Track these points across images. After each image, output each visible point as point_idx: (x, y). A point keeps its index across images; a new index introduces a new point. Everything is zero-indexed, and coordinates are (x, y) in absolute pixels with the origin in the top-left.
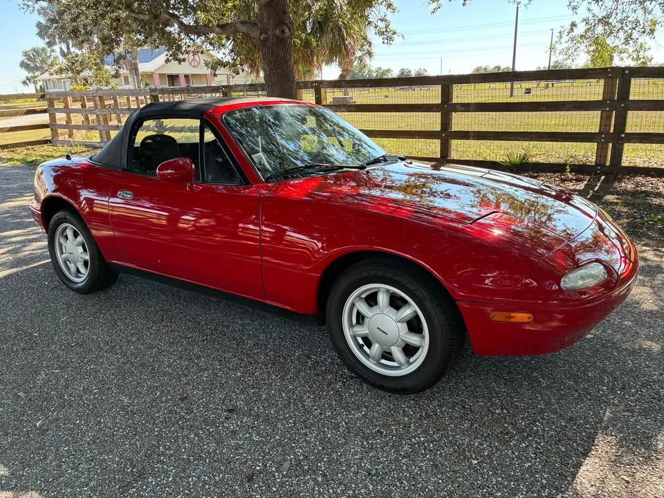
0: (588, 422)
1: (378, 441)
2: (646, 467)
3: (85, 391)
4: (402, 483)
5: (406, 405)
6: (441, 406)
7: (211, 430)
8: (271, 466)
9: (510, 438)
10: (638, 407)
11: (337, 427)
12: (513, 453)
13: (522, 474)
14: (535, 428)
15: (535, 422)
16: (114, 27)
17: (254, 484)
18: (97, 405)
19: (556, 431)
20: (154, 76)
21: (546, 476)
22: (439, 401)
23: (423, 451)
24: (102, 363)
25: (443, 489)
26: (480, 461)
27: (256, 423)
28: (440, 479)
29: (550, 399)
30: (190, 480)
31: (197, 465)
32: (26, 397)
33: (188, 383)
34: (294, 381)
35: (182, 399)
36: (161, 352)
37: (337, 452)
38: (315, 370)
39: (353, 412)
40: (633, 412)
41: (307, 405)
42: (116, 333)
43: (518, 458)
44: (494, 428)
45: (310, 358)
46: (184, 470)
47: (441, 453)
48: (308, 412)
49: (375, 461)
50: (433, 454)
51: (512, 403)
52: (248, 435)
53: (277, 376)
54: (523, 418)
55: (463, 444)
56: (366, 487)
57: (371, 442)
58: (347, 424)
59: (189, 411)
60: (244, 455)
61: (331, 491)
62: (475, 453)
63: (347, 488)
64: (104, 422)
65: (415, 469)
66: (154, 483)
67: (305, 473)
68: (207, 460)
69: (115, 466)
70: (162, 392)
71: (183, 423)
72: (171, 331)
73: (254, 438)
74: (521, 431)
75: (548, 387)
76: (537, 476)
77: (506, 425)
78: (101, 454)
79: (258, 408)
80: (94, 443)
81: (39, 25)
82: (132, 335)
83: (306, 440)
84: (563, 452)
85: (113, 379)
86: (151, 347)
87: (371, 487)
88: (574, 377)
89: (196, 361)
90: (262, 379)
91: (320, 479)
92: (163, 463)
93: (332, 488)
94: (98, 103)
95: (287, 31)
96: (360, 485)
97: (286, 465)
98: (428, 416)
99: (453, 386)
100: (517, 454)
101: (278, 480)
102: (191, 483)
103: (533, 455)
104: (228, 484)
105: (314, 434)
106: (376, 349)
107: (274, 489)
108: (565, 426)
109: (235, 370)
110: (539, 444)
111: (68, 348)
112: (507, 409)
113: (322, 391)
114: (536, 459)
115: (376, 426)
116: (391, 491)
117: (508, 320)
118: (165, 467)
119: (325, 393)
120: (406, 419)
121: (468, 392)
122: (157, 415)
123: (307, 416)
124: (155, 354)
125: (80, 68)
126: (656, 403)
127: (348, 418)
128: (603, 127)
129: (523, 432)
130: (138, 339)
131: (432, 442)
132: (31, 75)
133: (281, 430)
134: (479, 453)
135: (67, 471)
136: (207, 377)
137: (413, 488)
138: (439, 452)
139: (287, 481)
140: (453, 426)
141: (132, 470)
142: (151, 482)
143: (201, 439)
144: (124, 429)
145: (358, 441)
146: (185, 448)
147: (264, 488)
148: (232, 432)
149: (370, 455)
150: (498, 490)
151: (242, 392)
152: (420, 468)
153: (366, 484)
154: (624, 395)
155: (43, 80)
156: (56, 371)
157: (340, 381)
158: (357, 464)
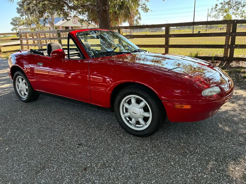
0: (217, 149)
1: (136, 155)
2: (240, 165)
3: (25, 137)
4: (144, 171)
5: (147, 142)
6: (160, 143)
7: (72, 151)
8: (94, 165)
9: (187, 154)
10: (237, 143)
11: (120, 150)
12: (188, 160)
13: (191, 168)
14: (196, 151)
15: (197, 148)
16: (43, 7)
17: (87, 171)
18: (29, 142)
19: (205, 152)
20: (60, 27)
21: (200, 168)
22: (160, 141)
23: (153, 159)
24: (32, 127)
25: (160, 173)
26: (174, 163)
27: (89, 149)
28: (158, 169)
29: (203, 140)
30: (62, 170)
31: (65, 164)
32: (3, 140)
33: (64, 135)
34: (105, 134)
35: (61, 141)
36: (55, 123)
37: (119, 160)
38: (113, 130)
39: (126, 145)
40: (235, 145)
41: (109, 142)
42: (38, 117)
43: (190, 162)
44: (181, 151)
45: (111, 125)
46: (60, 166)
47: (160, 160)
48: (109, 145)
49: (134, 163)
50: (156, 160)
51: (188, 142)
52: (85, 153)
53: (98, 132)
54: (192, 147)
55: (168, 157)
56: (130, 172)
57: (132, 156)
58: (124, 149)
59: (64, 144)
60: (84, 161)
61: (116, 174)
62: (172, 160)
63: (122, 173)
64: (31, 149)
65: (149, 166)
66: (48, 171)
67: (106, 167)
68: (69, 163)
69: (34, 164)
70: (54, 138)
71: (61, 149)
72: (59, 116)
73: (88, 154)
74: (191, 152)
75: (202, 136)
76: (197, 168)
77: (185, 150)
78: (29, 160)
79: (90, 143)
80: (27, 156)
81: (17, 9)
82: (44, 117)
83: (108, 155)
84: (207, 159)
85: (36, 133)
86: (51, 122)
87: (132, 172)
88: (213, 132)
89: (68, 127)
90: (92, 133)
91: (112, 170)
92: (52, 164)
93: (117, 173)
94: (38, 36)
95: (107, 7)
96: (128, 172)
97: (99, 164)
98: (155, 146)
99: (165, 135)
100: (189, 160)
101: (96, 170)
102: (63, 171)
103: (195, 161)
104: (76, 171)
105: (111, 153)
106: (133, 121)
107: (94, 173)
108: (208, 150)
109: (82, 130)
110: (198, 156)
111: (20, 122)
112: (186, 144)
113: (115, 137)
114: (196, 162)
115: (135, 150)
116: (139, 174)
117: (181, 108)
118: (53, 165)
119: (116, 138)
120: (147, 147)
121: (171, 137)
122: (51, 146)
123: (109, 146)
124: (53, 124)
125: (30, 23)
126: (244, 141)
127: (124, 147)
128: (226, 42)
129: (192, 152)
130: (47, 119)
131: (156, 156)
132: (15, 27)
133: (98, 152)
134: (174, 160)
135: (15, 166)
136: (71, 132)
137: (148, 173)
138: (159, 160)
139: (99, 170)
140: (165, 150)
141: (40, 166)
142: (47, 171)
143: (67, 155)
144: (39, 151)
145: (128, 156)
146: (61, 158)
147: (90, 173)
148: (80, 152)
149: (132, 161)
150: (181, 174)
151: (84, 138)
152: (151, 165)
153: (130, 171)
154: (232, 139)
155: (19, 29)
156: (15, 130)
157: (122, 134)
158: (127, 164)
